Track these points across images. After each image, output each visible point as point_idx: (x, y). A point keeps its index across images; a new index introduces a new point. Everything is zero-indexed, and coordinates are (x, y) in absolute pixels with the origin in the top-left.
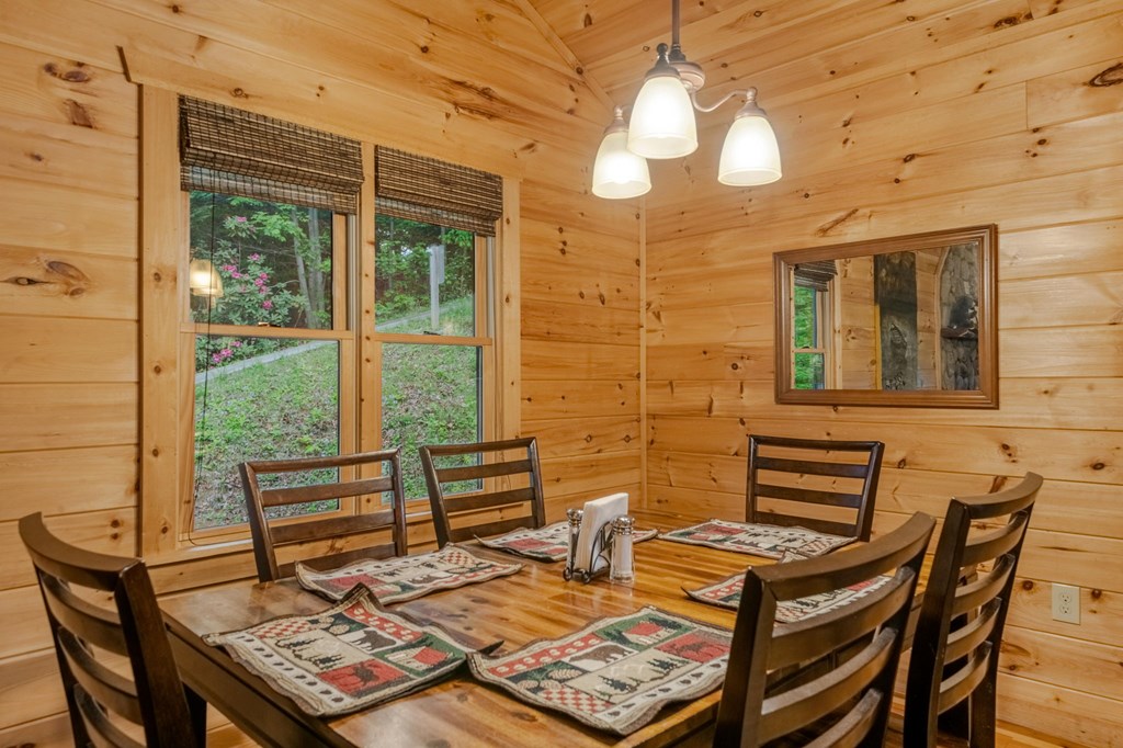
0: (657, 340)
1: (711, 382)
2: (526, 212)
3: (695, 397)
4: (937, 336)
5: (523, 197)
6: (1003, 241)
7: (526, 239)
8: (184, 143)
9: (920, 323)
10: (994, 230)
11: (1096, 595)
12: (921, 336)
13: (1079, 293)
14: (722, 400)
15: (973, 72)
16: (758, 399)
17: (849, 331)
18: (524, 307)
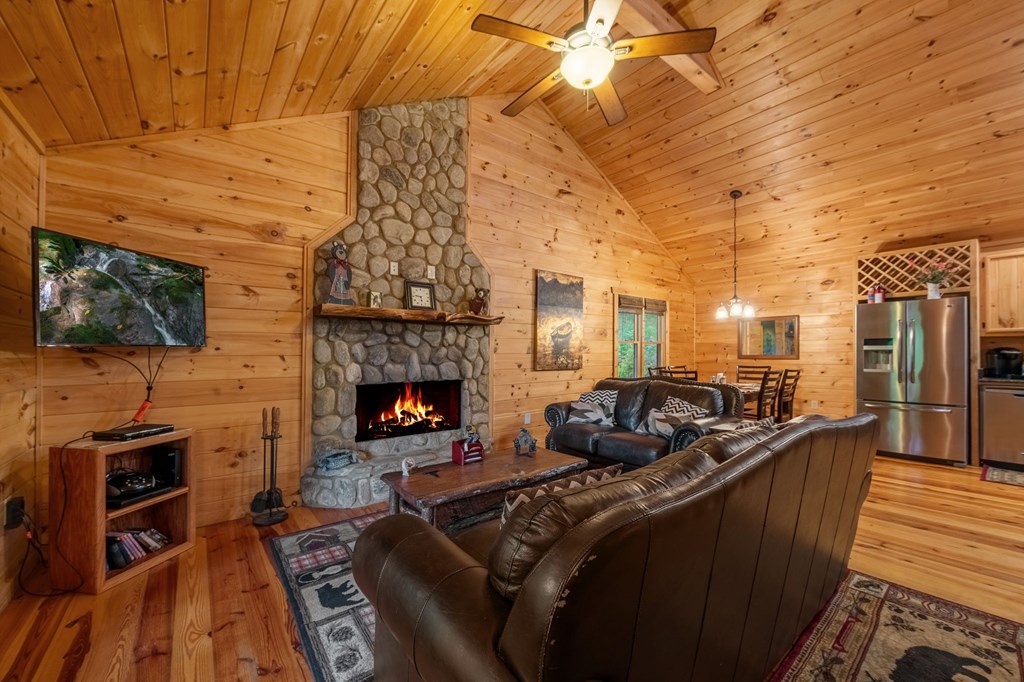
0: (698, 341)
1: (717, 353)
2: (671, 309)
3: (713, 357)
4: (784, 336)
5: (670, 305)
6: (801, 319)
7: (671, 316)
8: (620, 304)
9: (777, 331)
10: (798, 317)
11: (822, 402)
12: (778, 336)
13: (822, 332)
14: (721, 358)
15: (793, 278)
16: (732, 358)
17: (752, 336)
18: (670, 334)
